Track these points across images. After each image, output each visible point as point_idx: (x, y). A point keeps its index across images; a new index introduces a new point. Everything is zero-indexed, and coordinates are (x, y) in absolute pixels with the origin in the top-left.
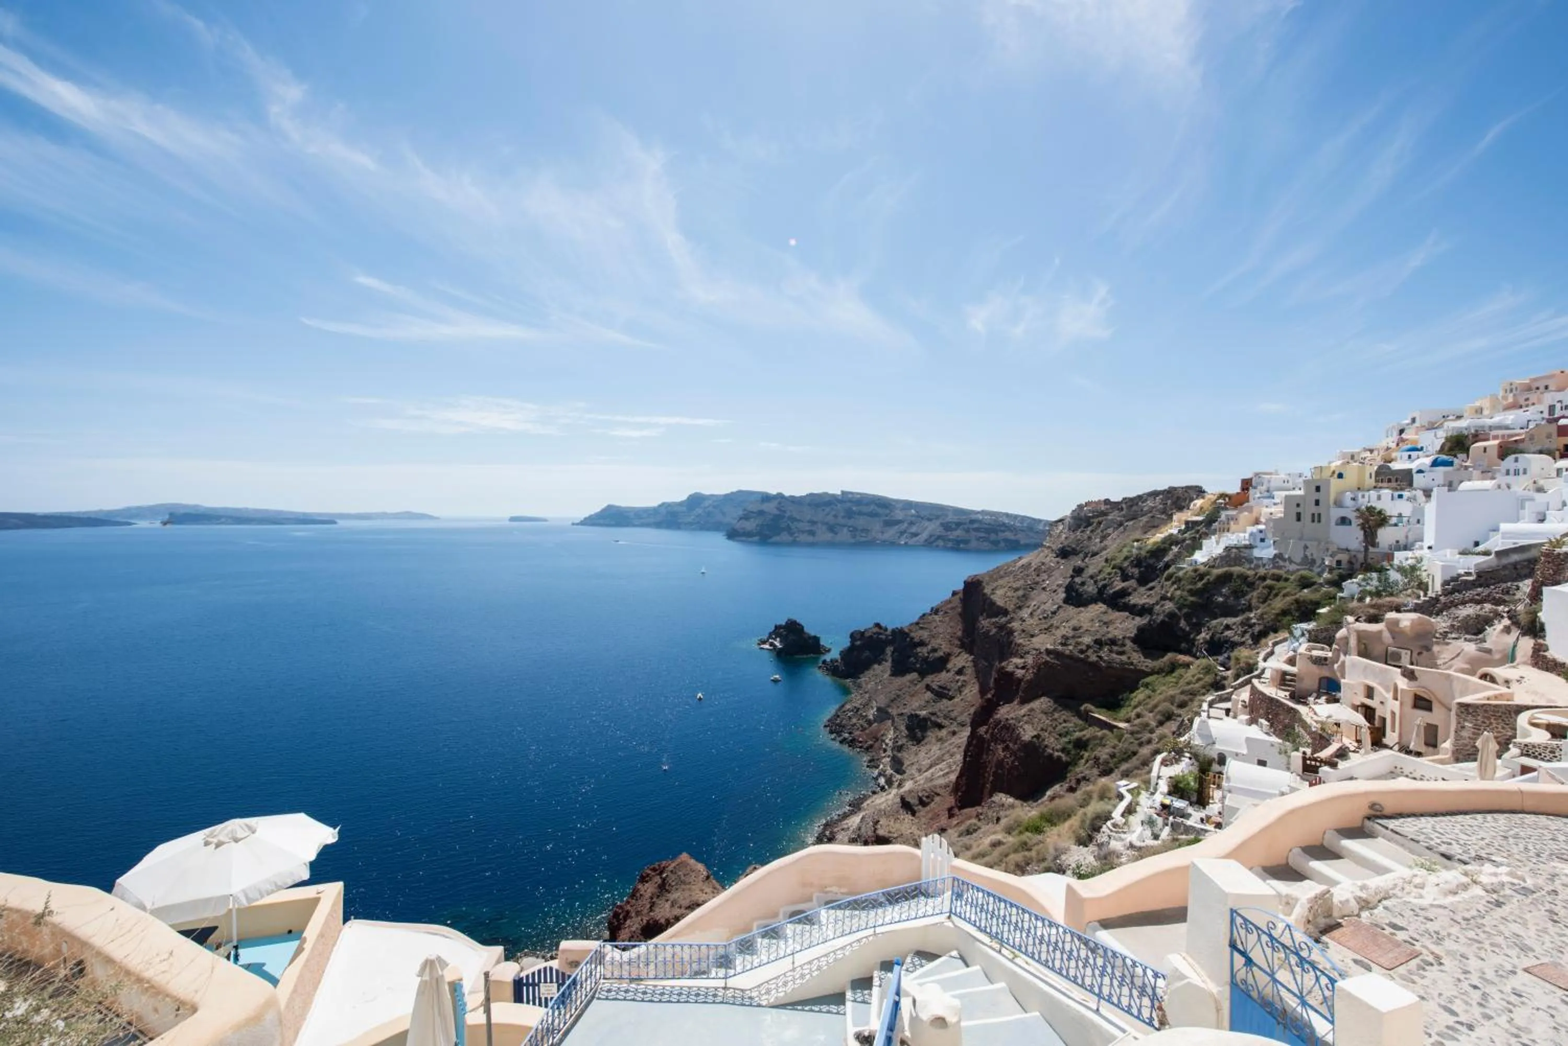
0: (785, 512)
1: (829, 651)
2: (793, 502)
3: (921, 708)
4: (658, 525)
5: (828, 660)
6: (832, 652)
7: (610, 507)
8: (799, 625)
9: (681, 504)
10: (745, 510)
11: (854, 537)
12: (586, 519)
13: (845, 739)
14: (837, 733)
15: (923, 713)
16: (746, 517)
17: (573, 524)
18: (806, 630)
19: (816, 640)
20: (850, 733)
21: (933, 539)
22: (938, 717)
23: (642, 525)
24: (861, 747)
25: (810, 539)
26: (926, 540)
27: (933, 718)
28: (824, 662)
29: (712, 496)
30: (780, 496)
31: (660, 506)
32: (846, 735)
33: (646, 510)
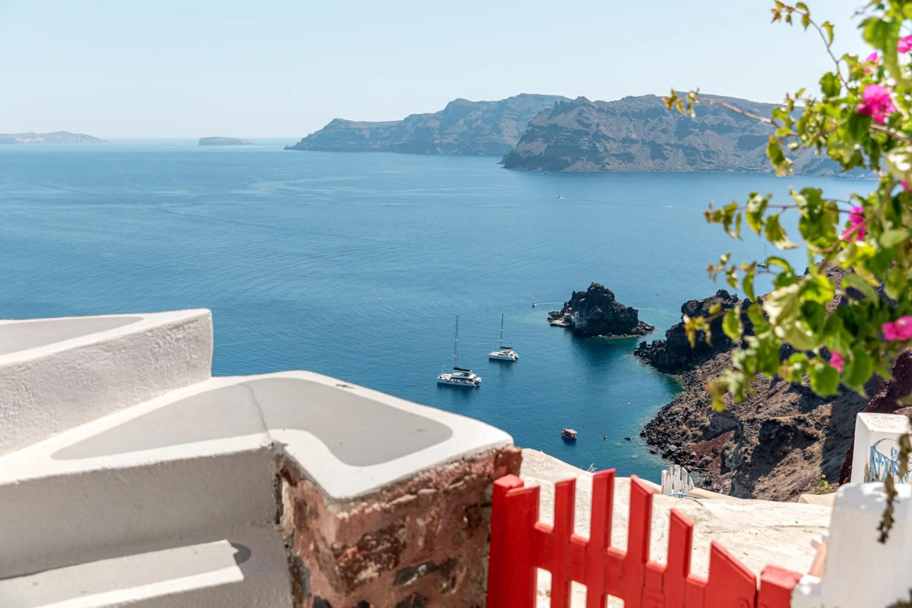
0: (588, 126)
1: (652, 329)
2: (600, 110)
3: (786, 412)
4: (403, 149)
5: (649, 342)
6: (654, 332)
7: (337, 122)
8: (607, 292)
9: (435, 117)
10: (530, 124)
11: (692, 163)
12: (304, 140)
13: (670, 452)
14: (659, 444)
15: (785, 419)
16: (528, 137)
17: (287, 148)
18: (618, 300)
19: (633, 313)
20: (678, 445)
21: (815, 166)
22: (807, 425)
23: (383, 149)
24: (693, 464)
25: (623, 167)
26: (805, 167)
27: (800, 427)
28: (644, 344)
29: (482, 103)
30: (582, 101)
31: (406, 120)
32: (673, 447)
33: (388, 126)
